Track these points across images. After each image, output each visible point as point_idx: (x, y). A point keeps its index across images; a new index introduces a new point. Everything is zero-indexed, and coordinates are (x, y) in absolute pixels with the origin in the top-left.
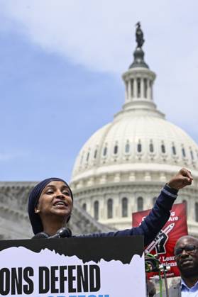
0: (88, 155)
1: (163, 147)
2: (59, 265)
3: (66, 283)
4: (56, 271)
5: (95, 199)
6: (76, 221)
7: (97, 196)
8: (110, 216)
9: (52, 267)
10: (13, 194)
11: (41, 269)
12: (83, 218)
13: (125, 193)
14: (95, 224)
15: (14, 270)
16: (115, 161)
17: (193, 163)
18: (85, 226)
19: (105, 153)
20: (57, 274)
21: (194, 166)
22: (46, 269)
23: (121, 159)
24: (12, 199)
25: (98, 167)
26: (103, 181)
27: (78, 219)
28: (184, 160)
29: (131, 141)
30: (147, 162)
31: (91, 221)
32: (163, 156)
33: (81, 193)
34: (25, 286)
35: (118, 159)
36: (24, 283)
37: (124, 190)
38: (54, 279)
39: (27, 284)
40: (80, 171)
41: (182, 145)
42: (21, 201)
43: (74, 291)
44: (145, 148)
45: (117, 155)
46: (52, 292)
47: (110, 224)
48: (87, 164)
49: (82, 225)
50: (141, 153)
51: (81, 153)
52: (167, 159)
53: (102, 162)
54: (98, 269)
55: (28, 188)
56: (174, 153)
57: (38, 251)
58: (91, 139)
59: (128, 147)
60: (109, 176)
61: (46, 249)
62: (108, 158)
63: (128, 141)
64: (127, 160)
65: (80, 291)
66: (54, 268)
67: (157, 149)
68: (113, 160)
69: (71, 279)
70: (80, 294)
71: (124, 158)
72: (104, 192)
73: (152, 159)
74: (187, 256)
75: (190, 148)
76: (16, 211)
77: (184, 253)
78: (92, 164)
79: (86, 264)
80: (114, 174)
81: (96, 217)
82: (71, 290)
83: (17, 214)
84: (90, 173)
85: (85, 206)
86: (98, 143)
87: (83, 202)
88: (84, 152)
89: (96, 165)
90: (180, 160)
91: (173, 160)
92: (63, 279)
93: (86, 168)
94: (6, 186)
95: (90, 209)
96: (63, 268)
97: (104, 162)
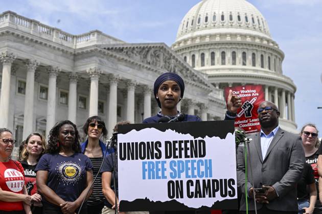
0: (188, 23)
1: (239, 17)
2: (178, 140)
3: (183, 152)
4: (176, 144)
5: (192, 53)
6: (180, 69)
7: (193, 51)
8: (203, 65)
9: (173, 141)
10: (137, 52)
11: (166, 143)
12: (185, 67)
13: (213, 48)
14: (193, 71)
15: (148, 143)
16: (206, 27)
17: (259, 27)
18: (186, 72)
19: (199, 22)
20: (177, 146)
21: (260, 30)
22: (169, 142)
23: (210, 25)
24: (136, 55)
25: (195, 31)
26: (198, 41)
27: (182, 68)
28: (254, 25)
29: (217, 13)
30: (228, 27)
31: (190, 69)
32: (239, 23)
33: (183, 49)
34: (156, 154)
35: (208, 26)
36: (155, 152)
37: (212, 47)
38: (175, 149)
39: (157, 152)
40: (182, 34)
41: (252, 15)
42: (142, 57)
43: (188, 157)
44: (227, 18)
45: (207, 23)
46: (174, 158)
47: (202, 70)
48: (187, 29)
49: (184, 72)
50: (224, 21)
51: (182, 22)
52: (242, 25)
53: (197, 28)
54: (204, 142)
55: (147, 47)
56: (247, 21)
57: (164, 131)
58: (190, 12)
59: (214, 17)
60: (201, 37)
61: (169, 129)
62: (202, 25)
63: (215, 13)
64: (214, 26)
65: (192, 157)
66: (175, 142)
67: (235, 18)
68: (204, 26)
69: (187, 149)
70: (192, 159)
71: (212, 25)
72: (199, 49)
73: (232, 25)
74: (266, 113)
75: (257, 17)
76: (139, 63)
77: (264, 111)
78: (190, 30)
79: (196, 139)
80: (205, 36)
81: (194, 66)
82: (186, 156)
83: (140, 65)
84: (189, 35)
85: (185, 58)
86: (194, 15)
87: (184, 55)
88: (184, 21)
89: (193, 30)
90: (250, 26)
91: (246, 26)
92: (181, 149)
93: (186, 32)
94: (132, 47)
95: (189, 60)
96: (181, 142)
97: (198, 28)
